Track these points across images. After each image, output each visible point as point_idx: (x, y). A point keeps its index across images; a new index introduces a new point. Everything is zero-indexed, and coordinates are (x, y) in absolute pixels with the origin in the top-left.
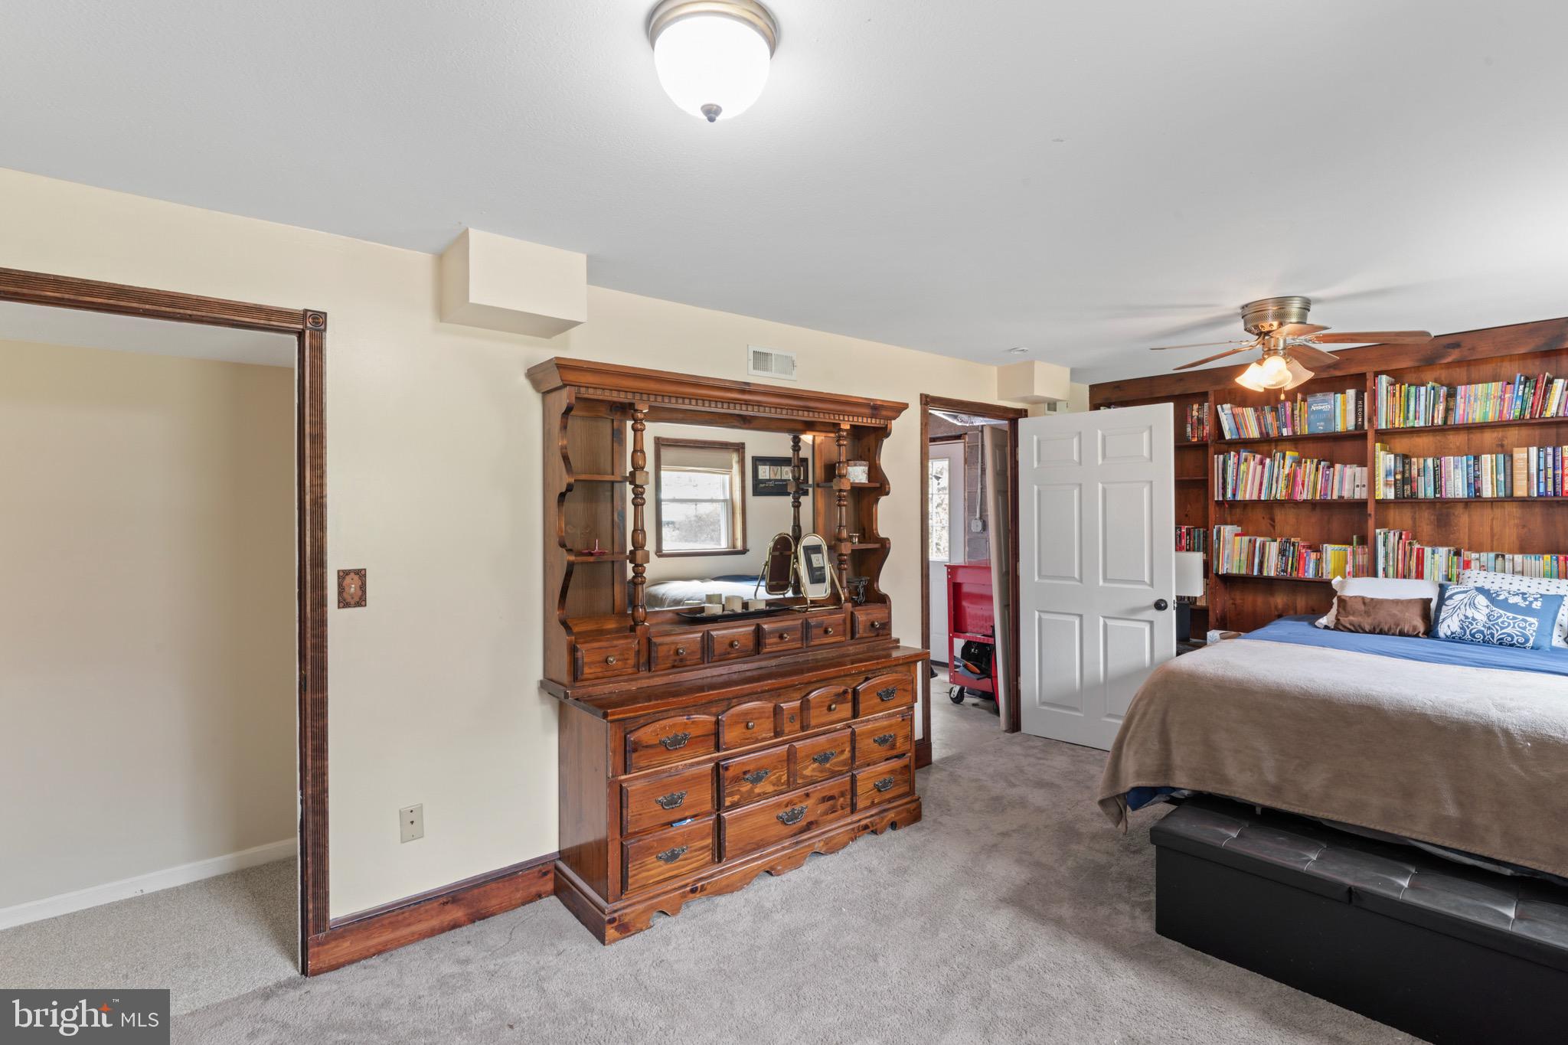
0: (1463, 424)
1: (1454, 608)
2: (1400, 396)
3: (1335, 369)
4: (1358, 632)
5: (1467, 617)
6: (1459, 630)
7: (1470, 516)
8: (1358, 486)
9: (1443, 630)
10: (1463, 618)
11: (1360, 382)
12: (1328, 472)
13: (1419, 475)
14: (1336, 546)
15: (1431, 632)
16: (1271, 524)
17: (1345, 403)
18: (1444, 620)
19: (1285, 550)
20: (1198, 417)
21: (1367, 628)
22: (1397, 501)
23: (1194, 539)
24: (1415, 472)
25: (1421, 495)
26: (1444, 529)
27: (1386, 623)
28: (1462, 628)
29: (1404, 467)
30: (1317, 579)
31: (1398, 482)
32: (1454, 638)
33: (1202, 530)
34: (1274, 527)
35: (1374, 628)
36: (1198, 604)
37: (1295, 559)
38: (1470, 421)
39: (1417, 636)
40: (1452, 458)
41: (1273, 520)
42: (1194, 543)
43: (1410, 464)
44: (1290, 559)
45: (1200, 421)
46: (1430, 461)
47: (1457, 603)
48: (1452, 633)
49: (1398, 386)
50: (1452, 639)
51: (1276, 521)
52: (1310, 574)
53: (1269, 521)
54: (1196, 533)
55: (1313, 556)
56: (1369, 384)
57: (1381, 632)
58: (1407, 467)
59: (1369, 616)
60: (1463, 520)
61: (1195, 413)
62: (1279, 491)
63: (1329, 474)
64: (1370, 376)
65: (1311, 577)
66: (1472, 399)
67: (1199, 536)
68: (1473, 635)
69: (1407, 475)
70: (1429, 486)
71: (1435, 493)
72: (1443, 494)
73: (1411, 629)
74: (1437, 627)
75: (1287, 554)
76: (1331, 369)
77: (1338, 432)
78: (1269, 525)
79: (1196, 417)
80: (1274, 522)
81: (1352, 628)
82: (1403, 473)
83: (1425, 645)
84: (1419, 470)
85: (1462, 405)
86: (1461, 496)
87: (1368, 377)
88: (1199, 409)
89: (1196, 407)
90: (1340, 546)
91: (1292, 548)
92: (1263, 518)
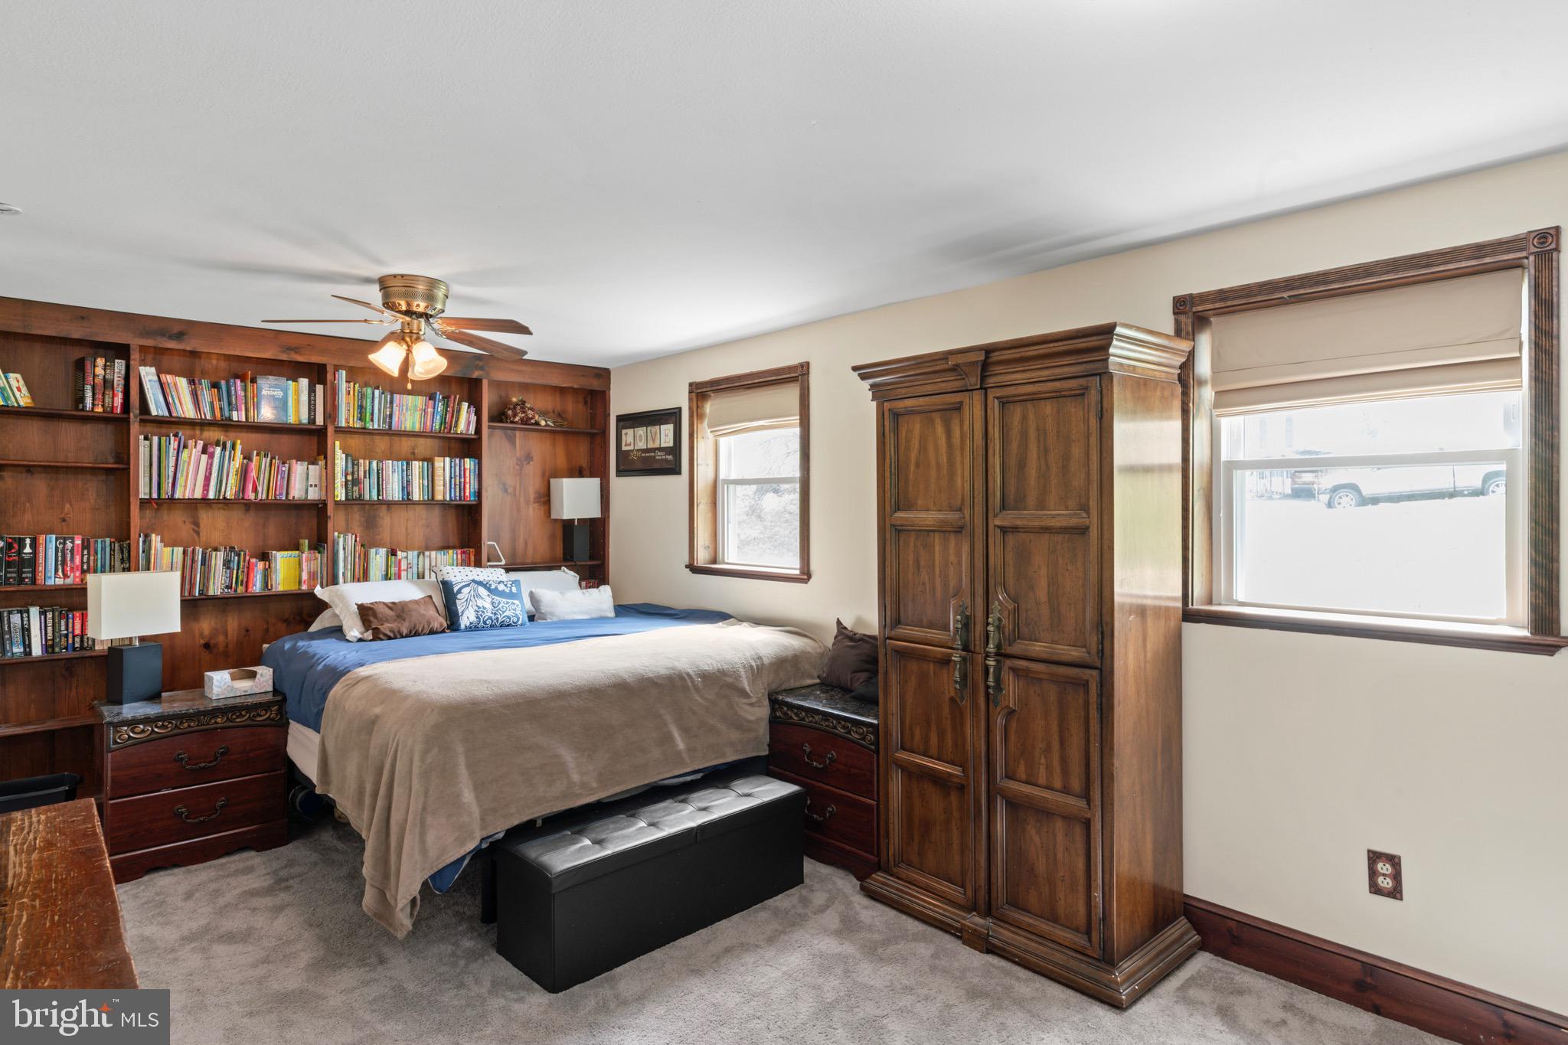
0: (401, 431)
1: (467, 600)
2: (354, 395)
3: (296, 353)
4: (395, 638)
5: (479, 608)
6: (475, 619)
7: (391, 517)
8: (311, 486)
9: (464, 622)
10: (477, 608)
11: (318, 374)
12: (284, 469)
13: (365, 477)
14: (286, 553)
15: (453, 624)
16: (194, 530)
17: (297, 393)
18: (463, 613)
19: (229, 561)
20: (104, 377)
21: (405, 632)
22: (347, 502)
23: (96, 553)
24: (362, 474)
25: (367, 497)
26: (371, 531)
27: (420, 624)
28: (477, 618)
29: (353, 468)
30: (267, 593)
31: (349, 483)
32: (471, 628)
33: (108, 540)
34: (198, 533)
35: (410, 632)
36: (97, 648)
37: (240, 572)
38: (403, 429)
39: (443, 631)
40: (390, 462)
41: (196, 524)
42: (96, 560)
43: (358, 464)
44: (235, 571)
45: (108, 384)
46: (374, 463)
47: (467, 596)
48: (471, 623)
49: (352, 384)
50: (473, 628)
51: (201, 526)
52: (257, 587)
53: (193, 526)
54: (99, 545)
55: (261, 565)
56: (329, 376)
57: (417, 634)
58: (356, 469)
59: (404, 620)
60: (386, 521)
61: (99, 371)
62: (229, 489)
63: (284, 471)
64: (330, 369)
65: (258, 591)
66: (404, 408)
67: (103, 549)
68: (485, 623)
69: (356, 476)
70: (374, 488)
71: (378, 495)
72: (385, 496)
73: (439, 626)
74: (459, 620)
75: (231, 566)
76: (292, 352)
77: (290, 424)
78: (192, 531)
79: (101, 377)
80: (198, 526)
81: (392, 635)
82: (353, 474)
83: (449, 638)
84: (365, 472)
85: (397, 413)
86: (397, 499)
87: (328, 369)
88: (105, 365)
89: (100, 362)
90: (290, 552)
91: (236, 558)
92: (184, 522)
